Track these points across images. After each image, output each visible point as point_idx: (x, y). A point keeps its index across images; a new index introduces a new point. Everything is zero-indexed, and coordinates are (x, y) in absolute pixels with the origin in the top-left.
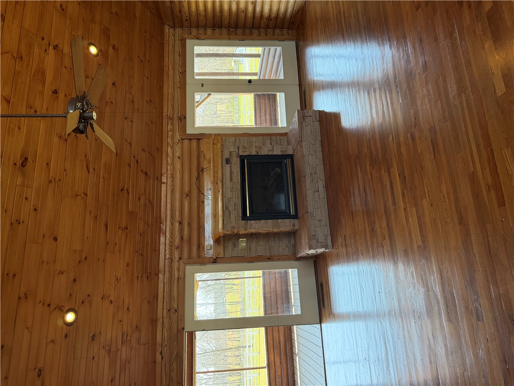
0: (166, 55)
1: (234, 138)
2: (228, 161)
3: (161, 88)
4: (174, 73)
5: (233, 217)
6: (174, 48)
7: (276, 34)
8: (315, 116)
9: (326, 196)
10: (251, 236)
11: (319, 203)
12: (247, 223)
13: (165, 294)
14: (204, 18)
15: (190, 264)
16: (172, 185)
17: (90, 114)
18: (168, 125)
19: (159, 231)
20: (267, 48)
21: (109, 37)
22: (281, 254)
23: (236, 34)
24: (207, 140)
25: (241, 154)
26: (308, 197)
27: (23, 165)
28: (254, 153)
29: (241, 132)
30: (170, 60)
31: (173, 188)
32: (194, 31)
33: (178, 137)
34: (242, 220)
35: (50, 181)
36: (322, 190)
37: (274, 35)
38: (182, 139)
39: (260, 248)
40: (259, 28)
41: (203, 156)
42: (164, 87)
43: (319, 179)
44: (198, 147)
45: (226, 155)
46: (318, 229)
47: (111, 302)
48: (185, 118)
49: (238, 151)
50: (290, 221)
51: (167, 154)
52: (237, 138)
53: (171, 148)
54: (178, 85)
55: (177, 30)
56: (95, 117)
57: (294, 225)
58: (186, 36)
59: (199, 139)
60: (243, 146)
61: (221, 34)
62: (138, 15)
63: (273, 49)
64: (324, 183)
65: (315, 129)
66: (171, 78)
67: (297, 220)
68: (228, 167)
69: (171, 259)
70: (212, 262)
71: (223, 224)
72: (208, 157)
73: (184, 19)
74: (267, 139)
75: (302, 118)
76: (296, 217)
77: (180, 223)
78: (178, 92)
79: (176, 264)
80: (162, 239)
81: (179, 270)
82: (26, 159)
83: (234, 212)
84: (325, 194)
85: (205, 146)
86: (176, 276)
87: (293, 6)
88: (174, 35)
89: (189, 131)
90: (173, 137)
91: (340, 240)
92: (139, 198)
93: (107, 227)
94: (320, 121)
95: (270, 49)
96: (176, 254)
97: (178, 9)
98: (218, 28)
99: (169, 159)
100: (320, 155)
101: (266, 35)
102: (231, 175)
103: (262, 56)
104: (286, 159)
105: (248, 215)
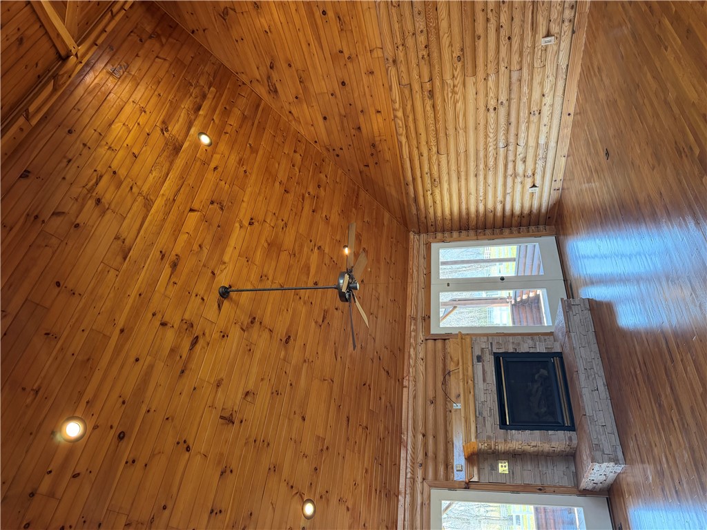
0: (410, 258)
1: (486, 338)
2: (479, 359)
3: (405, 289)
4: (418, 275)
5: (488, 424)
6: (418, 252)
7: (531, 231)
8: (584, 305)
9: (608, 396)
10: (514, 456)
11: (599, 404)
12: (507, 433)
13: (406, 523)
14: (450, 222)
15: (436, 487)
16: (415, 390)
17: (355, 285)
18: (411, 325)
19: (400, 443)
20: (523, 246)
21: (360, 241)
22: (557, 484)
23: (485, 234)
24: (454, 340)
25: (495, 351)
26: (584, 396)
27: (287, 342)
28: (511, 350)
29: (495, 332)
30: (415, 264)
31: (415, 394)
32: (439, 235)
33: (421, 337)
34: (500, 429)
35: (305, 361)
36: (602, 388)
37: (528, 232)
38: (426, 340)
39: (528, 474)
40: (510, 226)
41: (449, 357)
42: (408, 289)
43: (596, 375)
44: (444, 348)
45: (477, 352)
46: (603, 437)
47: (348, 509)
48: (429, 317)
49: (492, 347)
50: (564, 434)
51: (409, 356)
52: (490, 338)
53: (414, 349)
54: (422, 285)
55: (422, 235)
56: (358, 288)
57: (570, 439)
58: (431, 240)
59: (445, 340)
60: (497, 343)
61: (468, 236)
62: (385, 224)
63: (530, 246)
64: (605, 381)
65: (585, 318)
66: (415, 280)
67: (574, 432)
68: (479, 366)
69: (413, 480)
70: (464, 486)
71: (477, 432)
72: (455, 359)
73: (429, 224)
74: (528, 338)
75: (568, 308)
76: (572, 428)
77: (424, 436)
78: (422, 294)
79: (419, 486)
80: (403, 454)
81: (422, 493)
82: (289, 337)
83: (489, 418)
84: (608, 393)
85: (451, 346)
86: (419, 502)
87: (547, 201)
88: (419, 241)
89: (433, 331)
90: (416, 337)
91: (631, 445)
92: (380, 398)
93: (348, 421)
94: (590, 310)
95: (527, 246)
96: (420, 473)
97: (424, 215)
98: (465, 230)
99: (411, 361)
100: (595, 347)
101: (519, 233)
102: (484, 374)
103: (517, 260)
104: (553, 358)
105: (508, 423)
